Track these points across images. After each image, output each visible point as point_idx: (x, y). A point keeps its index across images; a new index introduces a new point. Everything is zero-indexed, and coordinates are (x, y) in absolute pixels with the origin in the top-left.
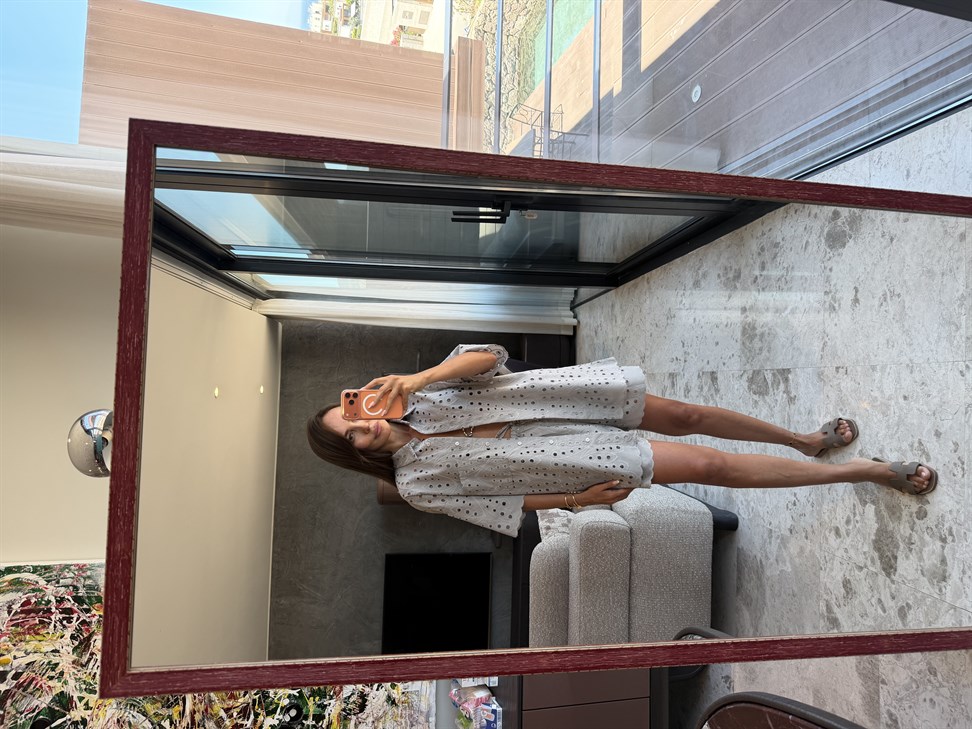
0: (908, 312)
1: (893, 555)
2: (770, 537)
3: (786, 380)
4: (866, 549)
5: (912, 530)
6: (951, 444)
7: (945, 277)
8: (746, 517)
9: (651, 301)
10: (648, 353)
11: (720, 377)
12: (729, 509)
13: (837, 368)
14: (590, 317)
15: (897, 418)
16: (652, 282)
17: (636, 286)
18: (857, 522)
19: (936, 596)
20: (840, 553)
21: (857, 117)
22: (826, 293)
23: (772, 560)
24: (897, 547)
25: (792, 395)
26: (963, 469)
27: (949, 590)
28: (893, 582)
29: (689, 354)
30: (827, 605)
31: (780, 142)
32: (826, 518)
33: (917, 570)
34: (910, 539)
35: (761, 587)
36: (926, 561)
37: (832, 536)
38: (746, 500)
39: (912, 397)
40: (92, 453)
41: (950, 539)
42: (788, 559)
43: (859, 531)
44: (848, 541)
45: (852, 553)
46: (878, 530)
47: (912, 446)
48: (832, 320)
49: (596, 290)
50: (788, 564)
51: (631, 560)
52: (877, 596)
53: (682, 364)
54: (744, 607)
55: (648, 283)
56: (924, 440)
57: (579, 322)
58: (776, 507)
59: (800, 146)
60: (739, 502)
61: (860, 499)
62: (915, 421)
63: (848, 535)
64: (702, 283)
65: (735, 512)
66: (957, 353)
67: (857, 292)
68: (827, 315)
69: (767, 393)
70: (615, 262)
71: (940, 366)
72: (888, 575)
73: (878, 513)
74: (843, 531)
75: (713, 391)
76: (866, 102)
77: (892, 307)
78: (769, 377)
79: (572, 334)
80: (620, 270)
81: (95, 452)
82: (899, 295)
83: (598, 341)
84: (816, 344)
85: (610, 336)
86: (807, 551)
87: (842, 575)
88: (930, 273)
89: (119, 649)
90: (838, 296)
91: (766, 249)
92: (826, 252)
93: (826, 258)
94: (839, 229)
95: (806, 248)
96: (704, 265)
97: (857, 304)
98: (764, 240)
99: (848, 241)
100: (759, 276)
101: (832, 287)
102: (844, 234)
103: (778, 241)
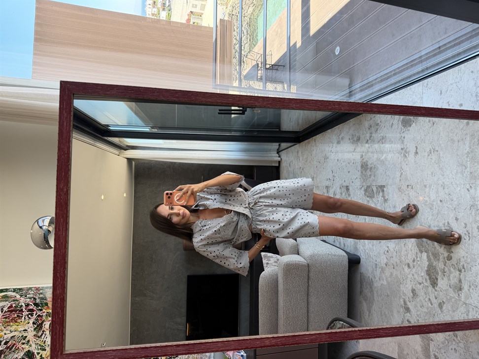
0: (442, 159)
1: (436, 278)
2: (376, 268)
3: (383, 191)
4: (423, 274)
5: (445, 265)
6: (463, 224)
7: (460, 143)
8: (364, 257)
9: (316, 150)
10: (315, 176)
11: (351, 188)
12: (355, 253)
13: (408, 186)
14: (287, 157)
15: (437, 211)
16: (316, 141)
17: (309, 143)
18: (418, 261)
19: (456, 297)
20: (410, 276)
21: (416, 64)
22: (402, 149)
23: (377, 279)
24: (438, 274)
25: (386, 198)
26: (469, 236)
27: (463, 295)
28: (436, 290)
29: (335, 177)
30: (404, 301)
31: (378, 75)
32: (403, 259)
33: (447, 285)
34: (444, 270)
35: (372, 292)
36: (452, 281)
37: (406, 268)
38: (364, 249)
39: (444, 201)
40: (43, 238)
41: (463, 270)
42: (385, 278)
43: (419, 265)
44: (414, 270)
45: (416, 276)
46: (428, 265)
47: (444, 225)
48: (405, 162)
49: (289, 144)
50: (385, 280)
51: (308, 279)
52: (428, 297)
53: (332, 182)
54: (364, 302)
55: (315, 141)
56: (450, 222)
57: (281, 159)
58: (379, 253)
59: (388, 78)
60: (360, 250)
61: (420, 250)
62: (446, 213)
63: (414, 267)
64: (341, 142)
65: (359, 255)
66: (466, 180)
67: (417, 148)
68: (402, 159)
69: (374, 197)
70: (298, 130)
71: (457, 186)
72: (434, 287)
73: (428, 257)
74: (411, 265)
75: (347, 196)
76: (421, 57)
77: (434, 157)
78: (375, 189)
79: (277, 165)
80: (301, 135)
81: (45, 237)
82: (437, 151)
83: (291, 169)
84: (397, 173)
85: (297, 167)
86: (394, 274)
87: (411, 286)
88: (452, 141)
89: (59, 342)
90: (408, 150)
91: (372, 126)
92: (402, 129)
93: (402, 132)
94: (408, 117)
95: (392, 126)
96: (342, 133)
97: (417, 155)
98: (371, 122)
99: (412, 124)
100: (369, 139)
101: (405, 146)
102: (410, 120)
103: (378, 123)
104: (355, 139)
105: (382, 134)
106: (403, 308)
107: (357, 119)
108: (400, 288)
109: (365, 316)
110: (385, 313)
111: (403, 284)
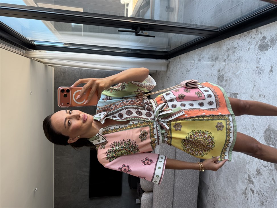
3: (236, 97)
22: (257, 67)
30: (249, 176)
48: (259, 77)
52: (272, 177)
55: (180, 59)
67: (272, 67)
68: (257, 75)
70: (167, 51)
80: (169, 54)
84: (251, 85)
87: (256, 167)
90: (262, 69)
91: (230, 49)
92: (258, 52)
93: (258, 54)
94: (265, 43)
95: (248, 50)
96: (203, 54)
97: (272, 72)
98: (230, 46)
99: (269, 48)
100: (226, 59)
101: (260, 65)
102: (268, 45)
103: (236, 47)
104: (214, 58)
105: (239, 56)
106: (248, 180)
107: (216, 44)
108: (246, 166)
109: (214, 179)
110: (231, 181)
111: (249, 164)
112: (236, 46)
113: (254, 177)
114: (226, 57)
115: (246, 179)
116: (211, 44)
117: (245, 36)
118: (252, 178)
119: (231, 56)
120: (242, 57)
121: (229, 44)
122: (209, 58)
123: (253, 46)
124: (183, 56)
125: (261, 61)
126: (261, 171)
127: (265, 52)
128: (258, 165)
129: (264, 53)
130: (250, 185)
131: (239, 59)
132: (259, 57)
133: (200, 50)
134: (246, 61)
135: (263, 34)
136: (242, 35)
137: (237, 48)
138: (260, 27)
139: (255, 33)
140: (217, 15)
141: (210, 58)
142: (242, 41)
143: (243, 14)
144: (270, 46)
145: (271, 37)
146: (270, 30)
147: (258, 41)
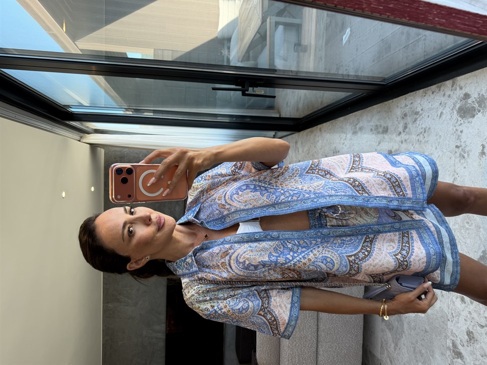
9: (322, 141)
16: (323, 131)
17: (312, 132)
20: (465, 313)
22: (457, 147)
30: (453, 343)
45: (475, 315)
48: (462, 164)
64: (359, 133)
67: (484, 147)
68: (457, 160)
70: (298, 117)
74: (467, 300)
80: (302, 122)
90: (467, 149)
91: (408, 115)
92: (458, 120)
93: (458, 124)
94: (469, 105)
95: (440, 116)
96: (361, 122)
97: (484, 156)
98: (407, 110)
99: (477, 114)
100: (402, 132)
101: (462, 143)
102: (474, 109)
103: (418, 111)
104: (381, 130)
105: (424, 126)
106: (452, 351)
107: (384, 105)
108: (447, 325)
109: (389, 347)
110: (420, 351)
111: (452, 321)
112: (419, 109)
113: (463, 346)
114: (401, 129)
115: (449, 348)
116: (374, 106)
117: (433, 93)
118: (460, 347)
119: (410, 126)
120: (429, 129)
121: (406, 106)
122: (371, 130)
123: (447, 110)
124: (325, 125)
125: (463, 135)
126: (476, 335)
127: (470, 120)
128: (468, 323)
129: (469, 122)
130: (456, 360)
131: (425, 132)
132: (460, 128)
133: (355, 116)
134: (436, 135)
135: (464, 89)
136: (428, 90)
137: (421, 112)
138: (458, 78)
139: (451, 86)
140: (382, 57)
141: (373, 129)
142: (429, 101)
143: (427, 55)
144: (478, 109)
145: (479, 94)
146: (477, 83)
147: (457, 102)
